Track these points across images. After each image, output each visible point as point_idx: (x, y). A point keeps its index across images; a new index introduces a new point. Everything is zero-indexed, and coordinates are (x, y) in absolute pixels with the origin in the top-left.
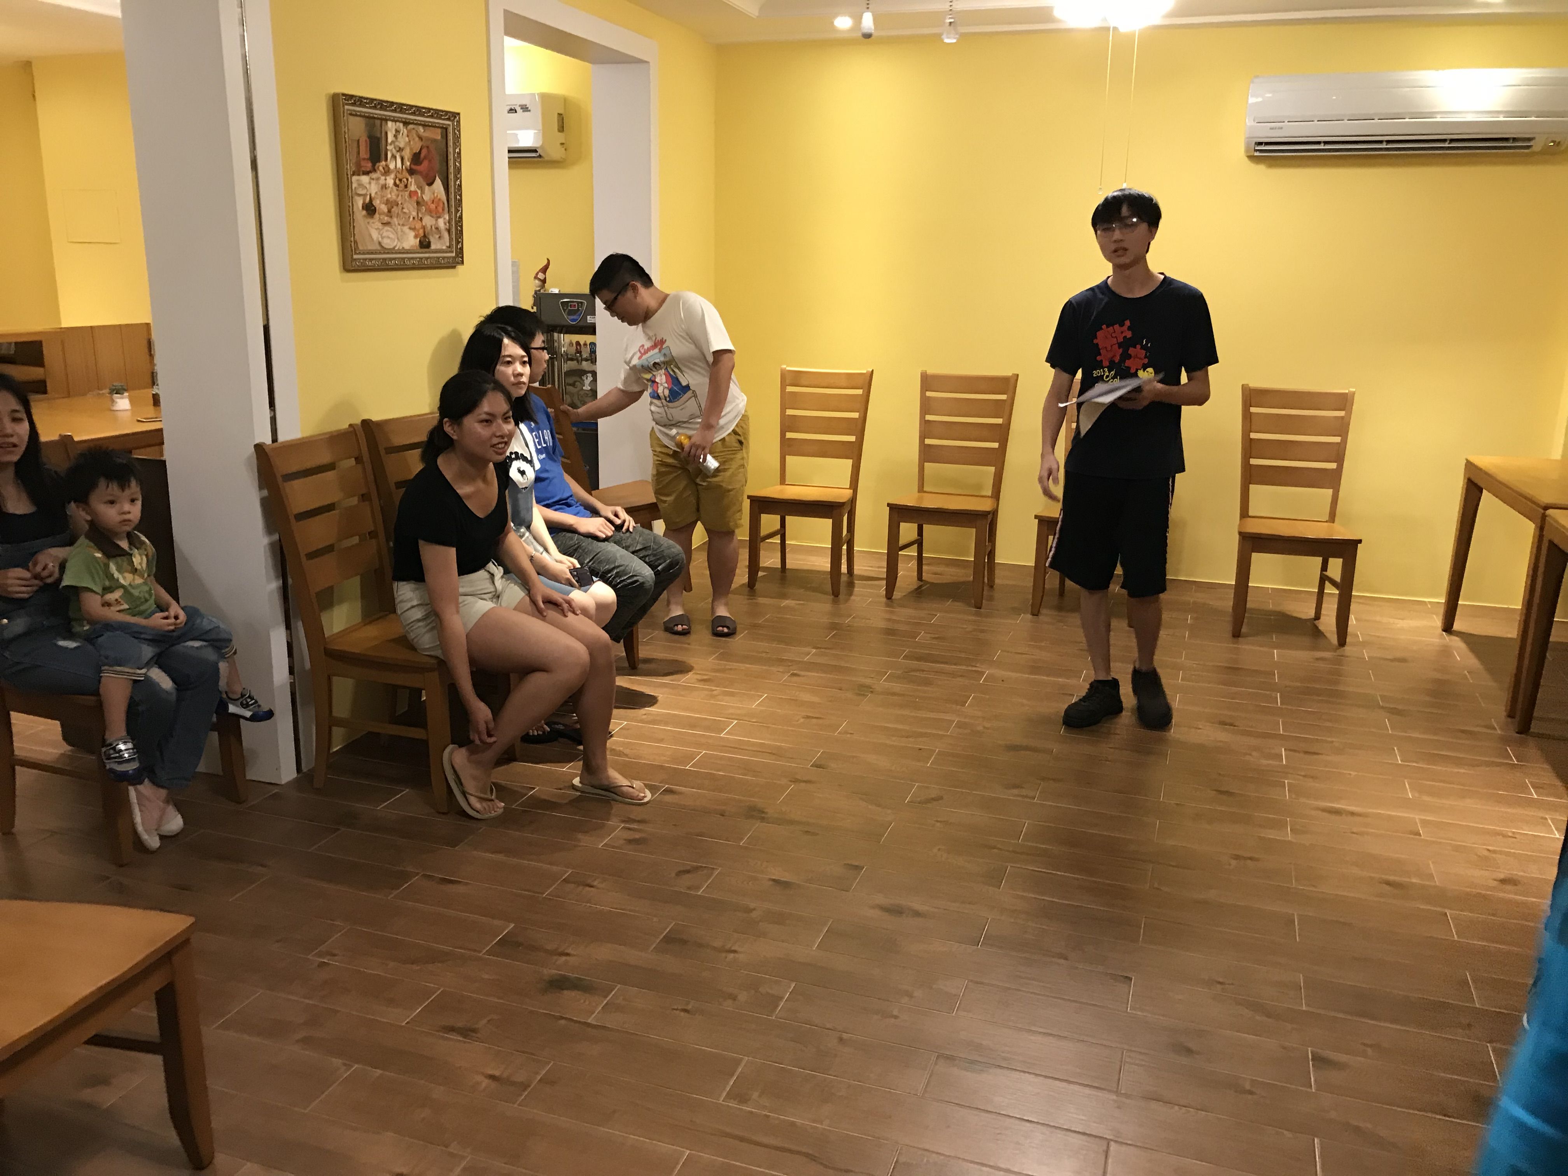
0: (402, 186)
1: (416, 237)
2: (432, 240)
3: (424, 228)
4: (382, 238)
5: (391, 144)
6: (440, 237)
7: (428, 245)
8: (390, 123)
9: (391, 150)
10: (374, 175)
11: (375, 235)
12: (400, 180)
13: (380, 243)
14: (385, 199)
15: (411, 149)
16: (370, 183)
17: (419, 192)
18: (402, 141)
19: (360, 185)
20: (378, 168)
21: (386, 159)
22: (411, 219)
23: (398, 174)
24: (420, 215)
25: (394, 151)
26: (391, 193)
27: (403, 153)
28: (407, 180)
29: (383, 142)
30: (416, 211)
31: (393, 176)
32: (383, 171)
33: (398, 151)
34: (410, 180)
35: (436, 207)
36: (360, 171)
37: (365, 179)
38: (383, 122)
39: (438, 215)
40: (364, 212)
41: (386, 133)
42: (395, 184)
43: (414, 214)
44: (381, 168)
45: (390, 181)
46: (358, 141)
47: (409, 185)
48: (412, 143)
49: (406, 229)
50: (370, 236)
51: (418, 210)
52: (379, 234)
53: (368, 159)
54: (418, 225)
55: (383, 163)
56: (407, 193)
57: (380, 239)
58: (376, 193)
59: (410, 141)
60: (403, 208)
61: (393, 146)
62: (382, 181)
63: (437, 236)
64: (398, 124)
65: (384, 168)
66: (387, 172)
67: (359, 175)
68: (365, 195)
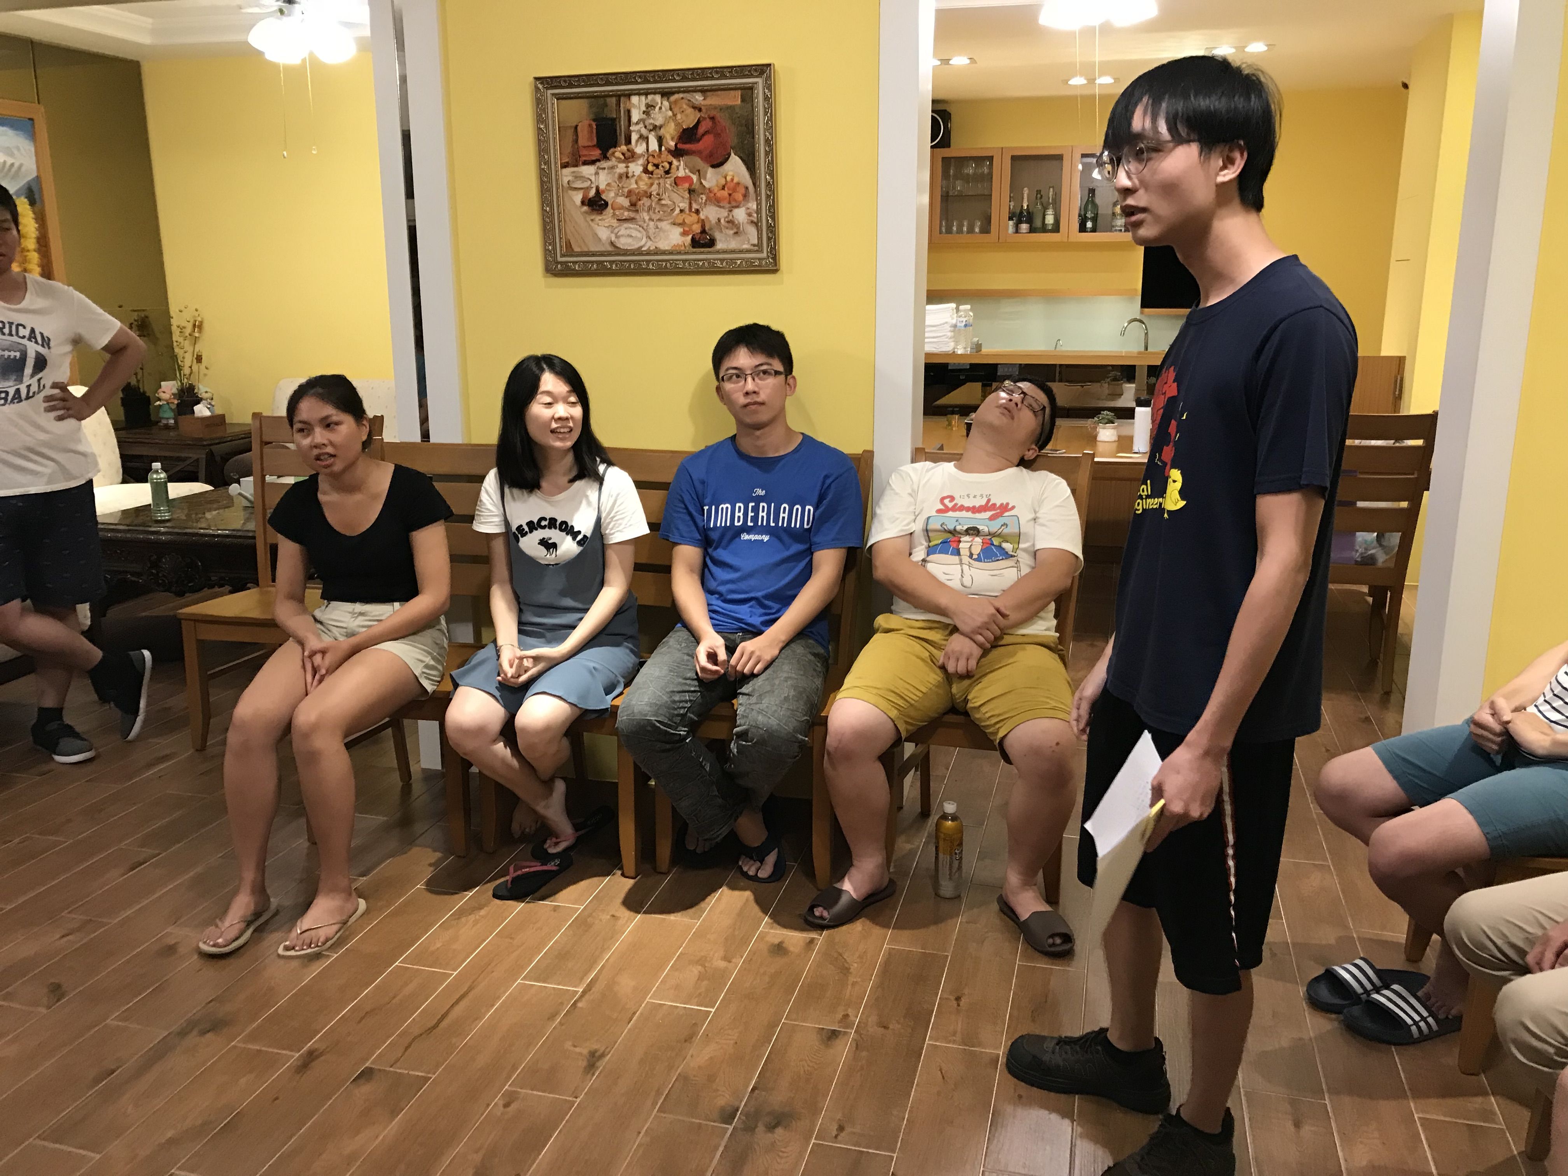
0: (660, 171)
1: (684, 234)
2: (718, 236)
3: (703, 223)
4: (617, 237)
5: (637, 123)
6: (736, 233)
7: (712, 243)
8: (635, 99)
9: (639, 131)
10: (604, 164)
11: (604, 234)
12: (657, 166)
13: (612, 243)
14: (626, 190)
15: (678, 124)
16: (597, 174)
17: (695, 178)
18: (658, 118)
19: (578, 177)
20: (614, 153)
21: (628, 141)
22: (677, 211)
23: (651, 159)
24: (695, 206)
25: (644, 132)
26: (636, 183)
27: (662, 132)
28: (670, 164)
29: (623, 122)
30: (688, 201)
31: (641, 161)
32: (622, 157)
33: (651, 131)
34: (675, 162)
35: (730, 195)
36: (576, 160)
37: (587, 171)
38: (622, 99)
39: (734, 204)
40: (585, 208)
41: (629, 111)
42: (646, 171)
43: (684, 205)
44: (618, 154)
45: (636, 168)
46: (576, 127)
47: (672, 171)
48: (679, 116)
49: (664, 225)
50: (595, 235)
51: (690, 199)
52: (612, 232)
53: (594, 146)
54: (691, 219)
55: (624, 148)
56: (668, 181)
57: (613, 239)
58: (608, 185)
59: (675, 115)
60: (660, 200)
61: (641, 125)
62: (621, 168)
63: (732, 232)
64: (650, 97)
65: (623, 154)
66: (630, 157)
67: (576, 166)
68: (588, 189)
